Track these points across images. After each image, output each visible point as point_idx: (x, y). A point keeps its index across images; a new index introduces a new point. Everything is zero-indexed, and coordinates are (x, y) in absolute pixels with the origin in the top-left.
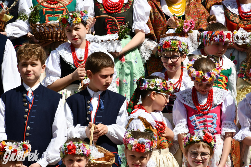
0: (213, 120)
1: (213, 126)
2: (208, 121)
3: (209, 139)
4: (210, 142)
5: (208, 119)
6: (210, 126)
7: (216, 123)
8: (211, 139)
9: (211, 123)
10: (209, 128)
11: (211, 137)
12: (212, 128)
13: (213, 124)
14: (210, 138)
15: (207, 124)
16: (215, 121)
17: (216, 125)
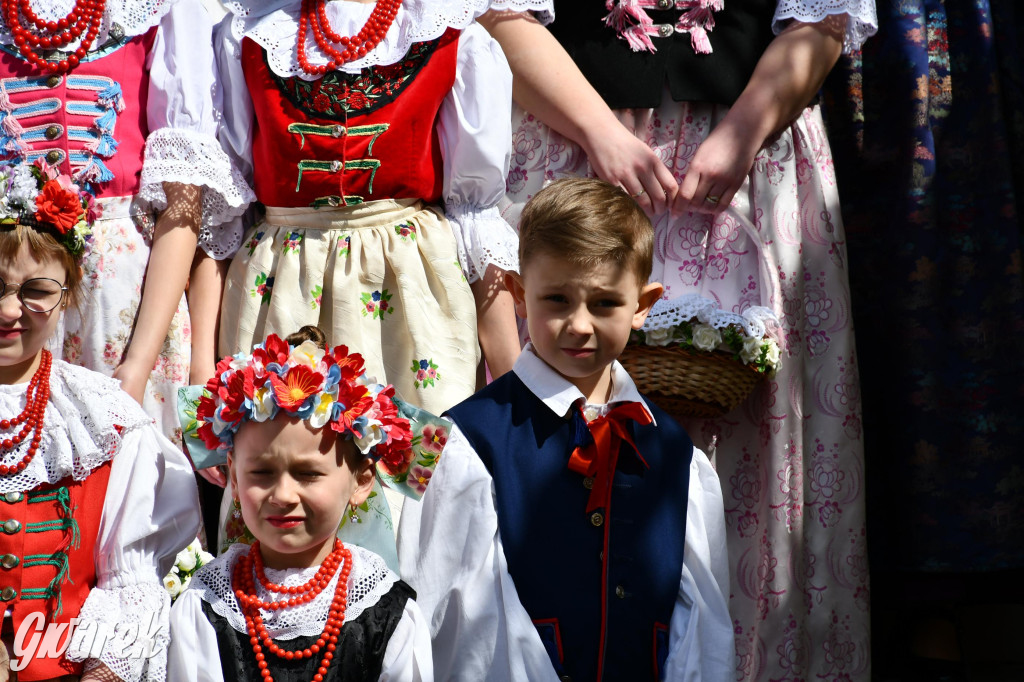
0: (99, 113)
1: (95, 144)
2: (73, 119)
3: (62, 210)
4: (69, 225)
5: (71, 107)
6: (79, 145)
7: (112, 132)
8: (73, 214)
9: (86, 128)
10: (75, 158)
11: (73, 203)
12: (87, 156)
13: (95, 131)
14: (71, 209)
15: (64, 136)
16: (108, 121)
17: (115, 143)
